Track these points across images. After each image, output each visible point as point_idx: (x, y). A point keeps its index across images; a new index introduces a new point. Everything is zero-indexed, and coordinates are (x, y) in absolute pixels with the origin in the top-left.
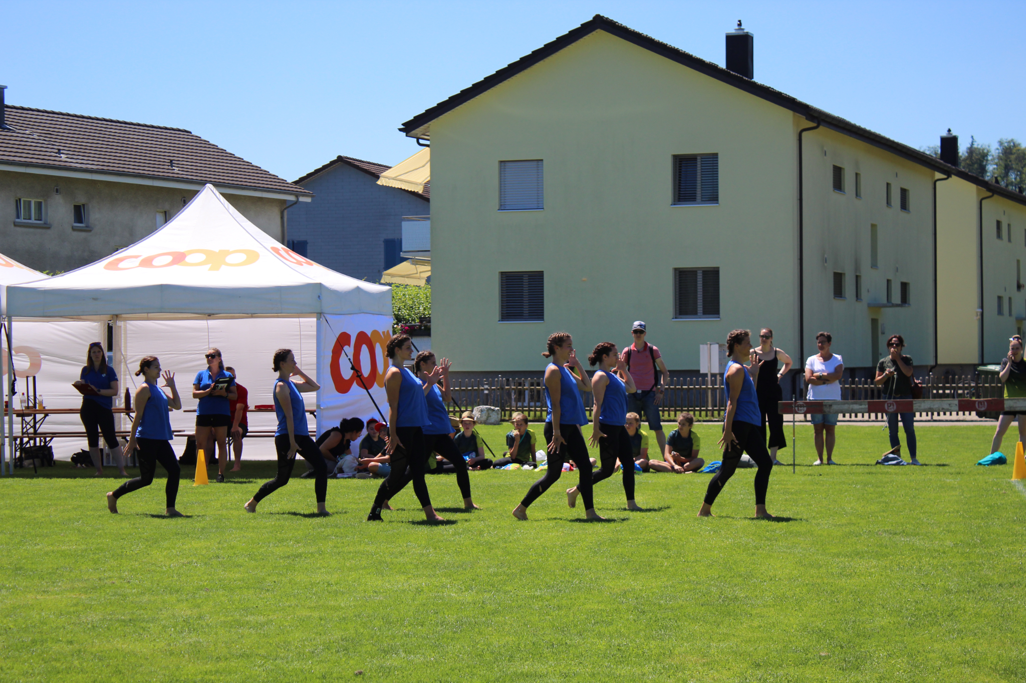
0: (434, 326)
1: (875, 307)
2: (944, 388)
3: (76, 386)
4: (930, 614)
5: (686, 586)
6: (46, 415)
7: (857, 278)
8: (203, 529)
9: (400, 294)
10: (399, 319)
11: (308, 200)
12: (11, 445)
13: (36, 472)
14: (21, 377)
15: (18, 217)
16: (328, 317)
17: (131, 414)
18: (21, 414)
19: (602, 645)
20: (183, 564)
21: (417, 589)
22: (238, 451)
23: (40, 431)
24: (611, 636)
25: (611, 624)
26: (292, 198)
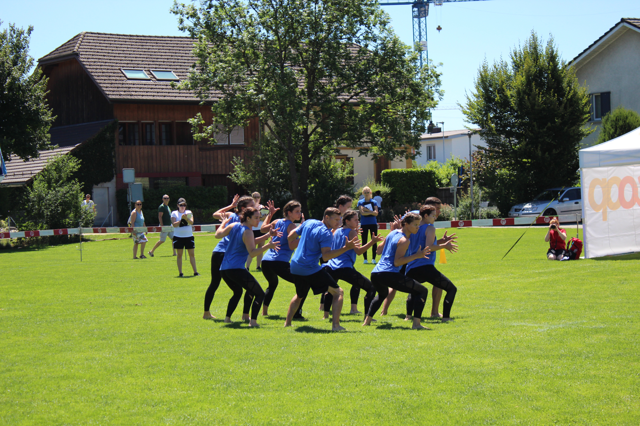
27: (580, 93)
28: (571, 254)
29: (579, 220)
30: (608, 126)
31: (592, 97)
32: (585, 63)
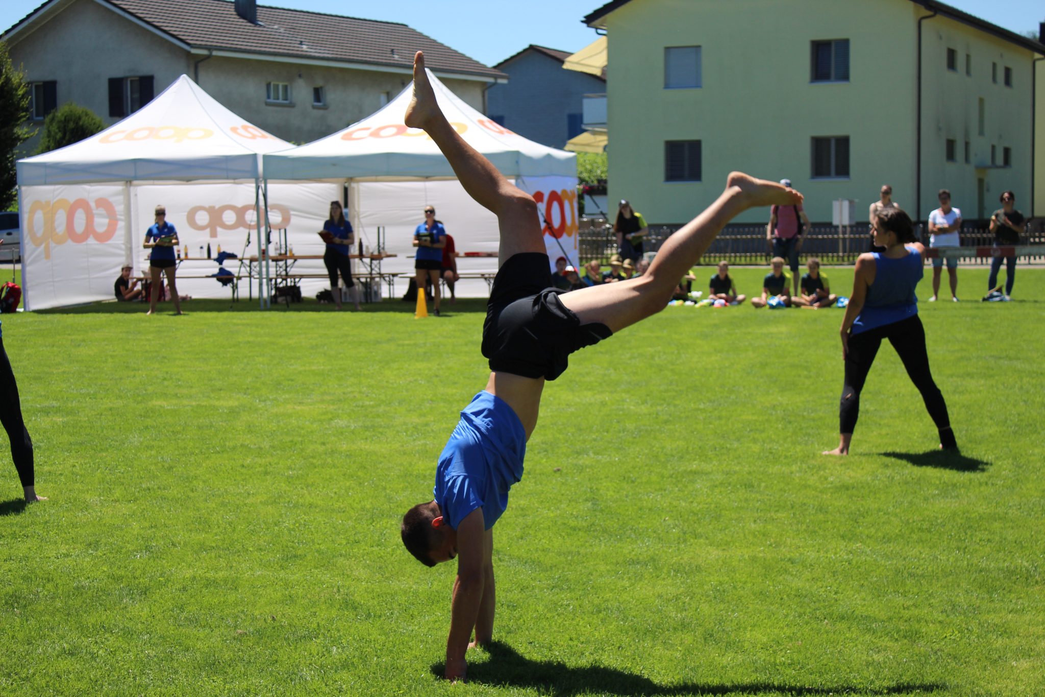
0: (610, 187)
1: (981, 168)
2: (1040, 237)
3: (321, 234)
4: (1031, 425)
5: (825, 401)
6: (295, 260)
7: (967, 144)
8: (425, 353)
9: (581, 160)
10: (582, 181)
11: (504, 81)
12: (268, 285)
13: (288, 306)
14: (275, 229)
15: (269, 97)
16: (525, 179)
17: (364, 260)
18: (275, 260)
19: (756, 448)
20: (410, 382)
21: (602, 402)
22: (452, 289)
23: (290, 273)
24: (764, 442)
25: (763, 431)
26: (491, 80)
27: (15, 80)
28: (4, 305)
29: (16, 258)
30: (54, 128)
31: (31, 87)
32: (21, 39)
